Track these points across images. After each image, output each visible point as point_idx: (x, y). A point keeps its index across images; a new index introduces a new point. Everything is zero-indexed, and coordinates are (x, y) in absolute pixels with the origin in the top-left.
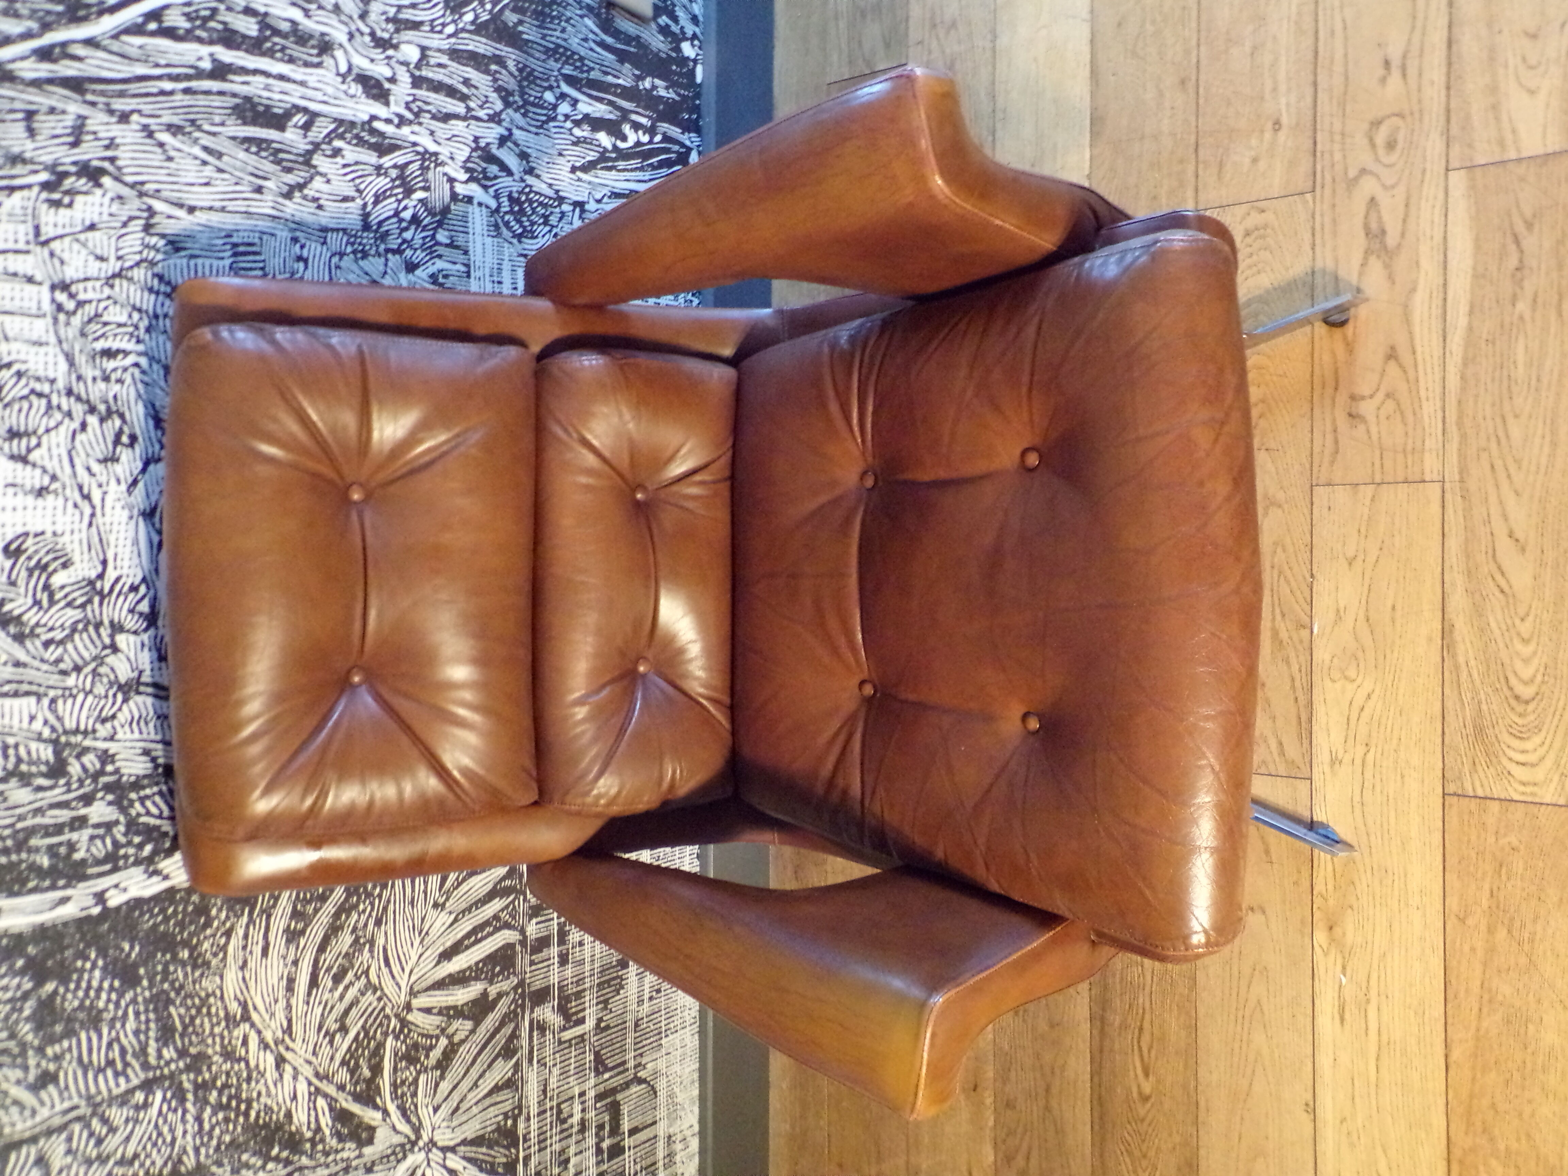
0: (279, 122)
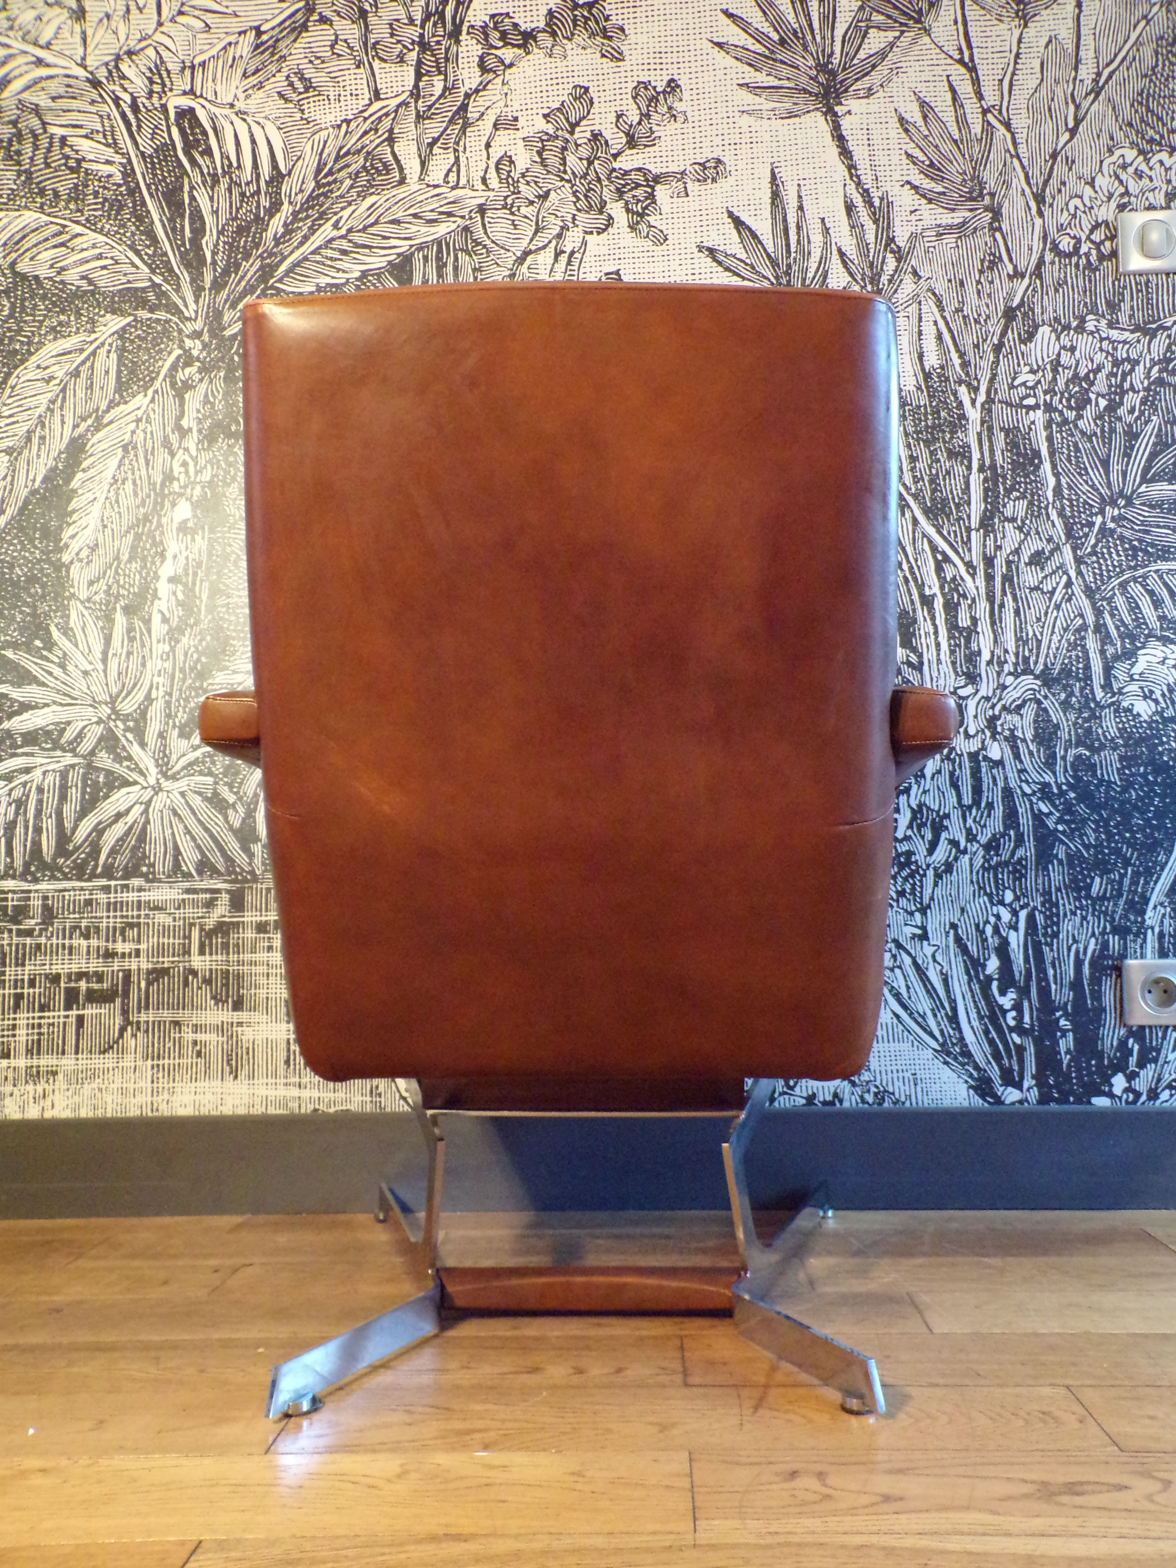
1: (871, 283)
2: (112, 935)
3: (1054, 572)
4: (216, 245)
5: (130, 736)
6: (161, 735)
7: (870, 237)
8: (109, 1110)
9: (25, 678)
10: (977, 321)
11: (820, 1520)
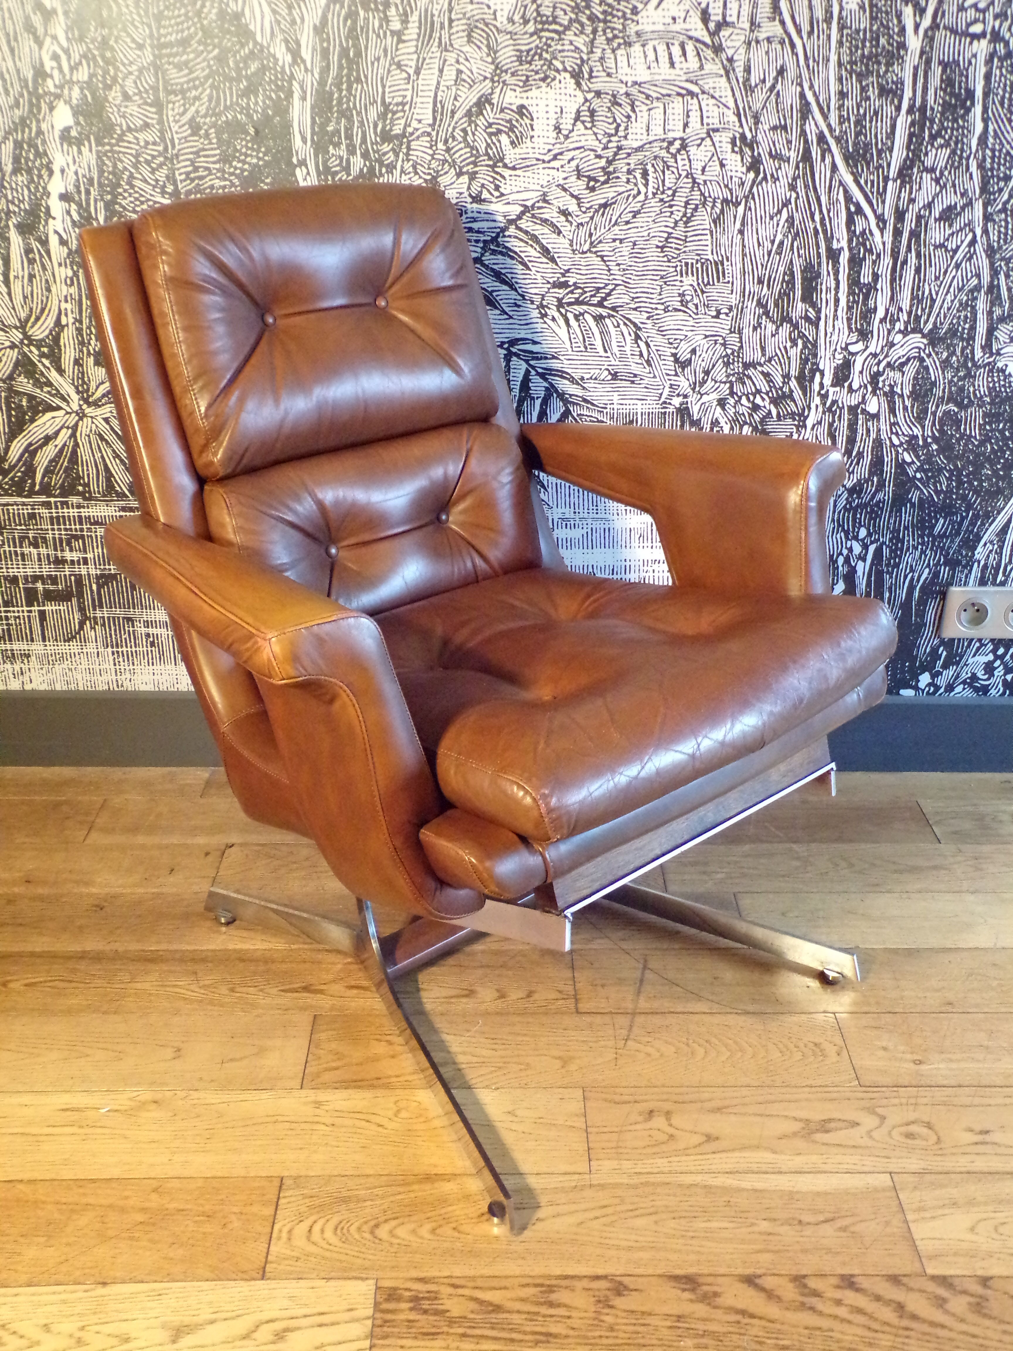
0: (808, 297)
2: (58, 544)
3: (961, 229)
5: (46, 362)
6: (77, 362)
8: (81, 685)
11: (666, 1160)
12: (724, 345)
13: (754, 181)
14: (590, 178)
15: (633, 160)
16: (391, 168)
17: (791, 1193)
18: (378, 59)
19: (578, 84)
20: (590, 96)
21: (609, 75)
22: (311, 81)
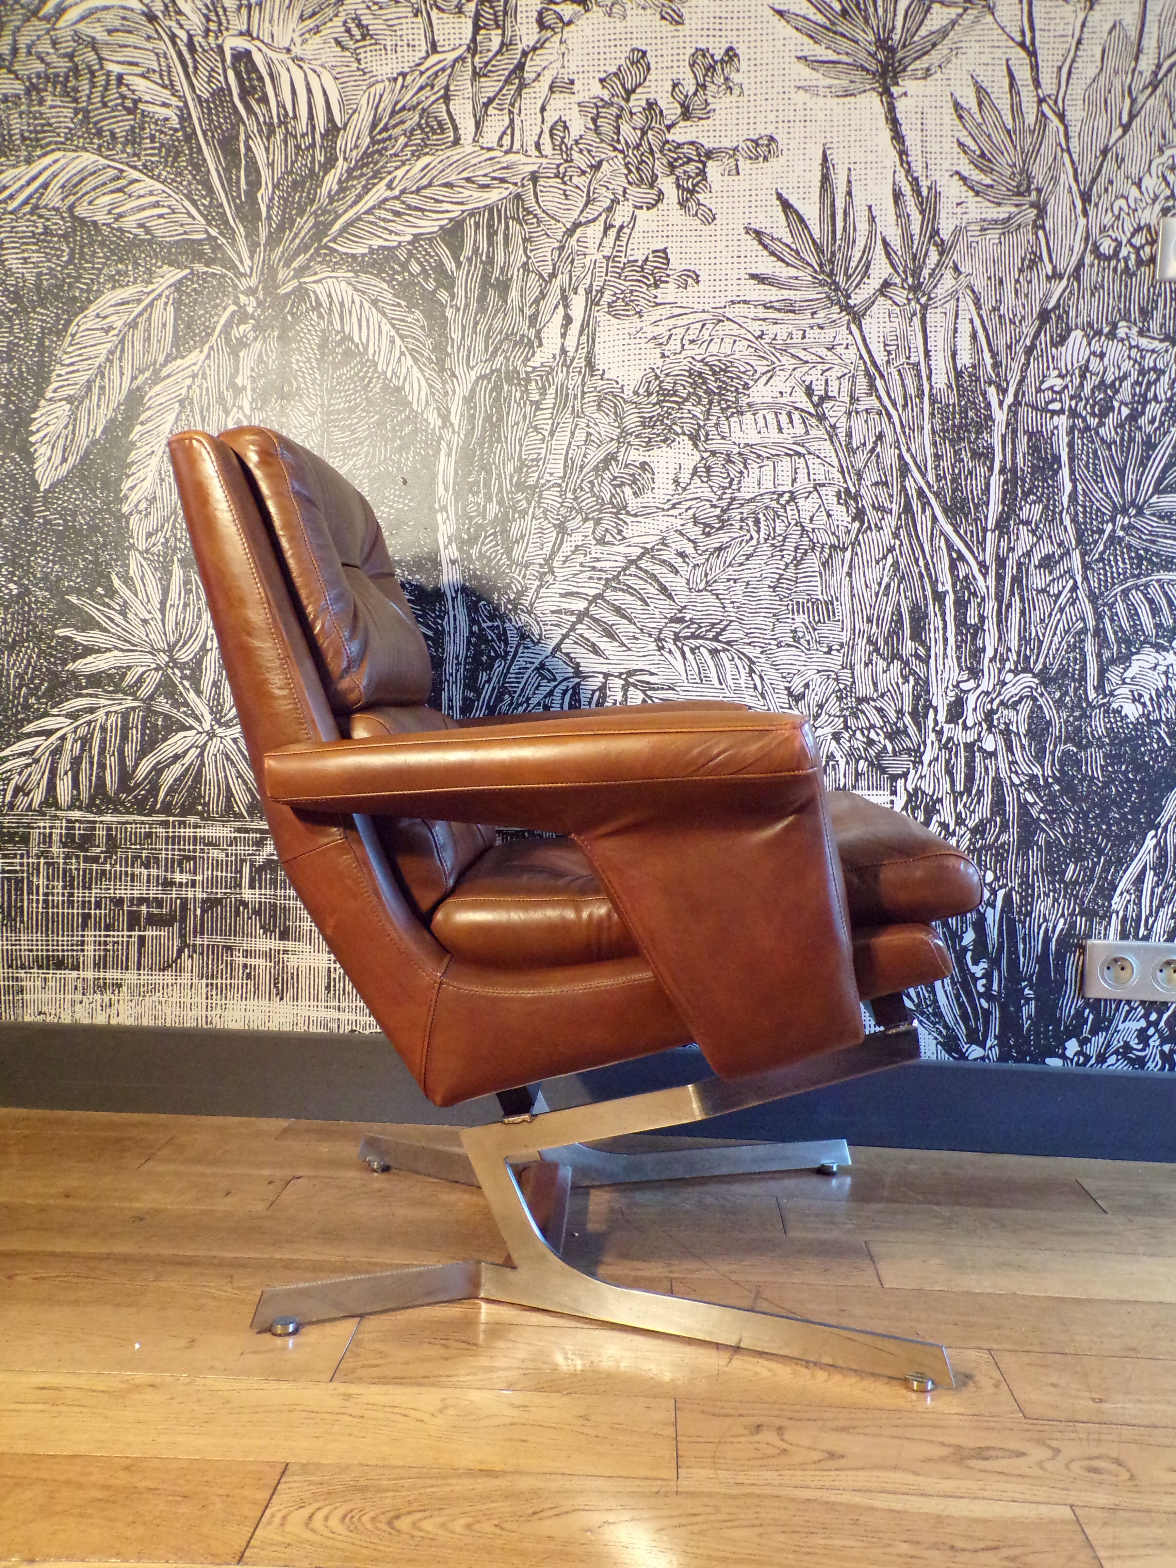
0: (917, 636)
1: (913, 276)
2: (170, 866)
3: (1061, 576)
4: (271, 199)
5: (187, 683)
6: (215, 684)
7: (915, 228)
8: (168, 1020)
9: (88, 623)
10: (1012, 322)
11: (775, 1473)
12: (837, 680)
13: (859, 530)
14: (706, 525)
15: (745, 510)
16: (523, 513)
17: (939, 1517)
18: (517, 424)
19: (696, 446)
20: (706, 455)
21: (723, 438)
22: (457, 441)
